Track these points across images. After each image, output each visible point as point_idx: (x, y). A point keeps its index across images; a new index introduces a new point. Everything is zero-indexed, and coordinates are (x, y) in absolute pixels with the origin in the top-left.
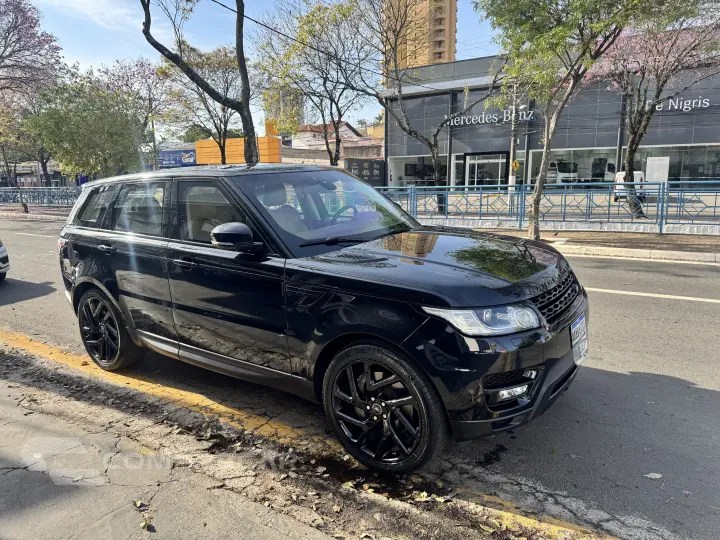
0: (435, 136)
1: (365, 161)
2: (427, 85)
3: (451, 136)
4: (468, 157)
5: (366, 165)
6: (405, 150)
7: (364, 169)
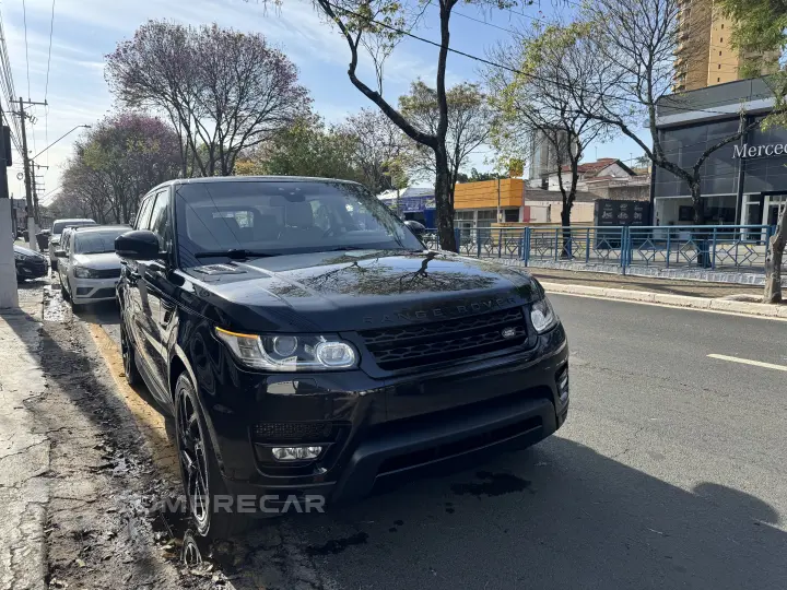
0: (696, 168)
1: (624, 202)
2: (711, 110)
3: (743, 168)
4: (767, 198)
5: (623, 206)
6: (678, 190)
7: (620, 211)
